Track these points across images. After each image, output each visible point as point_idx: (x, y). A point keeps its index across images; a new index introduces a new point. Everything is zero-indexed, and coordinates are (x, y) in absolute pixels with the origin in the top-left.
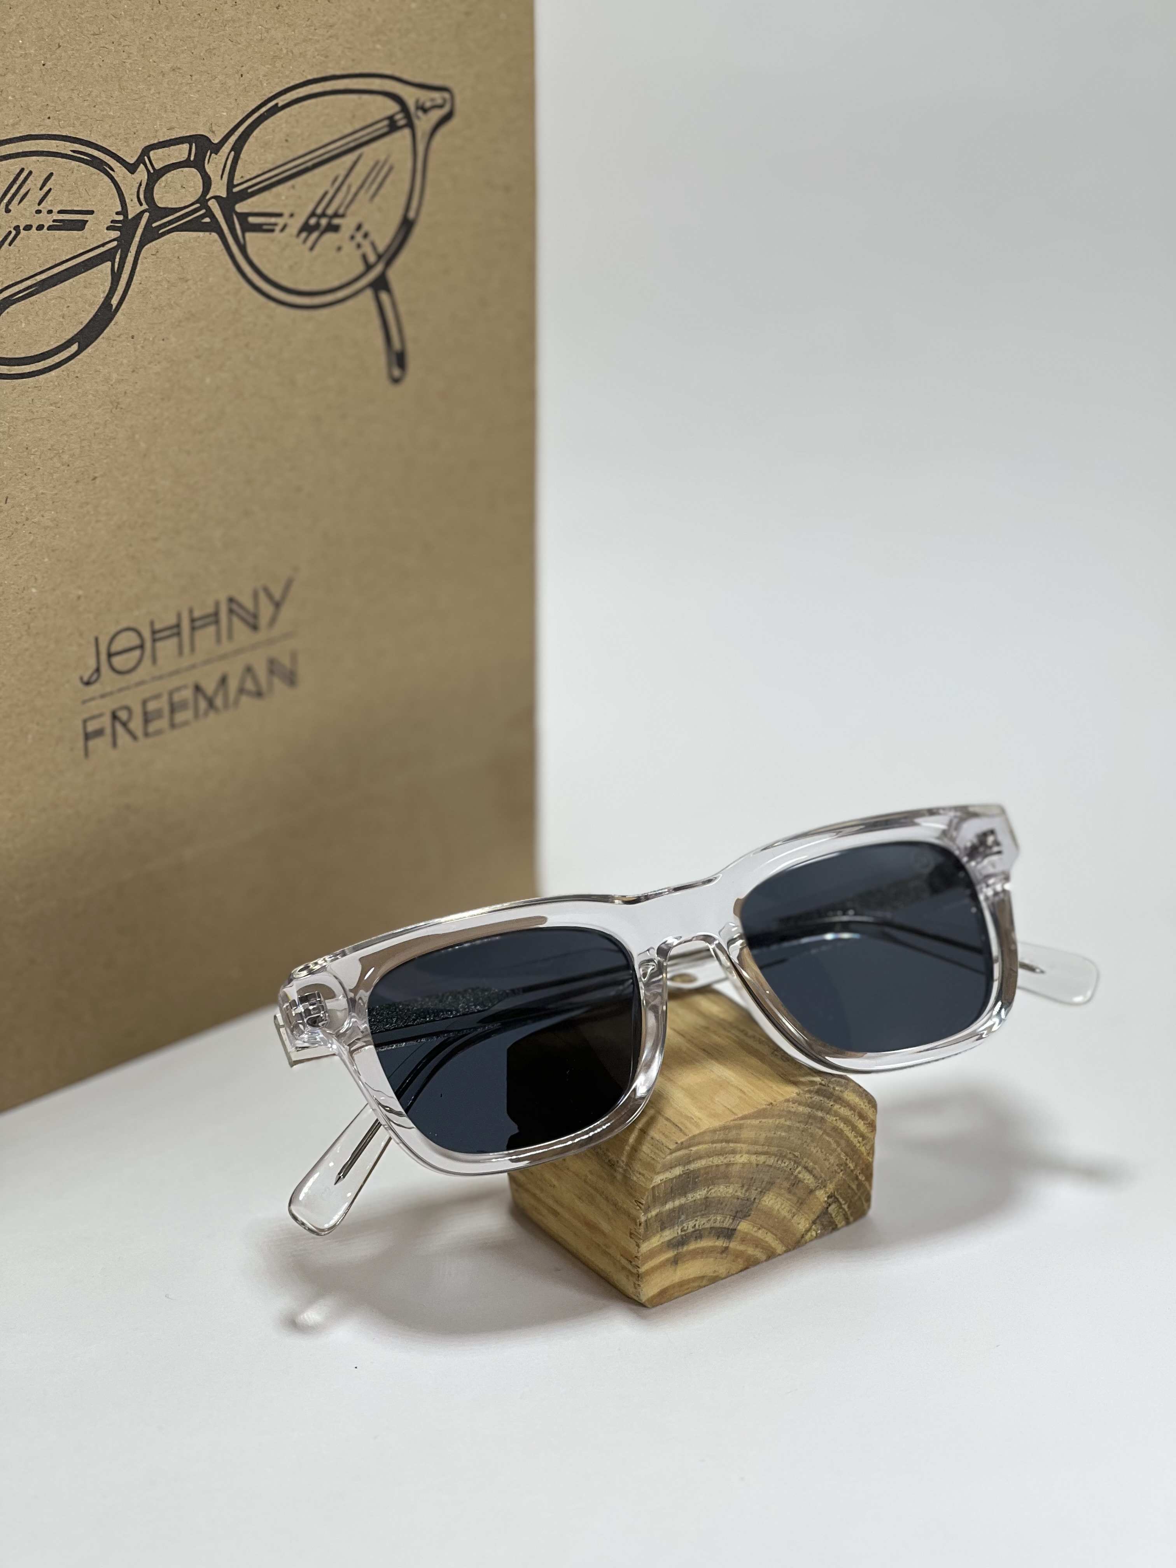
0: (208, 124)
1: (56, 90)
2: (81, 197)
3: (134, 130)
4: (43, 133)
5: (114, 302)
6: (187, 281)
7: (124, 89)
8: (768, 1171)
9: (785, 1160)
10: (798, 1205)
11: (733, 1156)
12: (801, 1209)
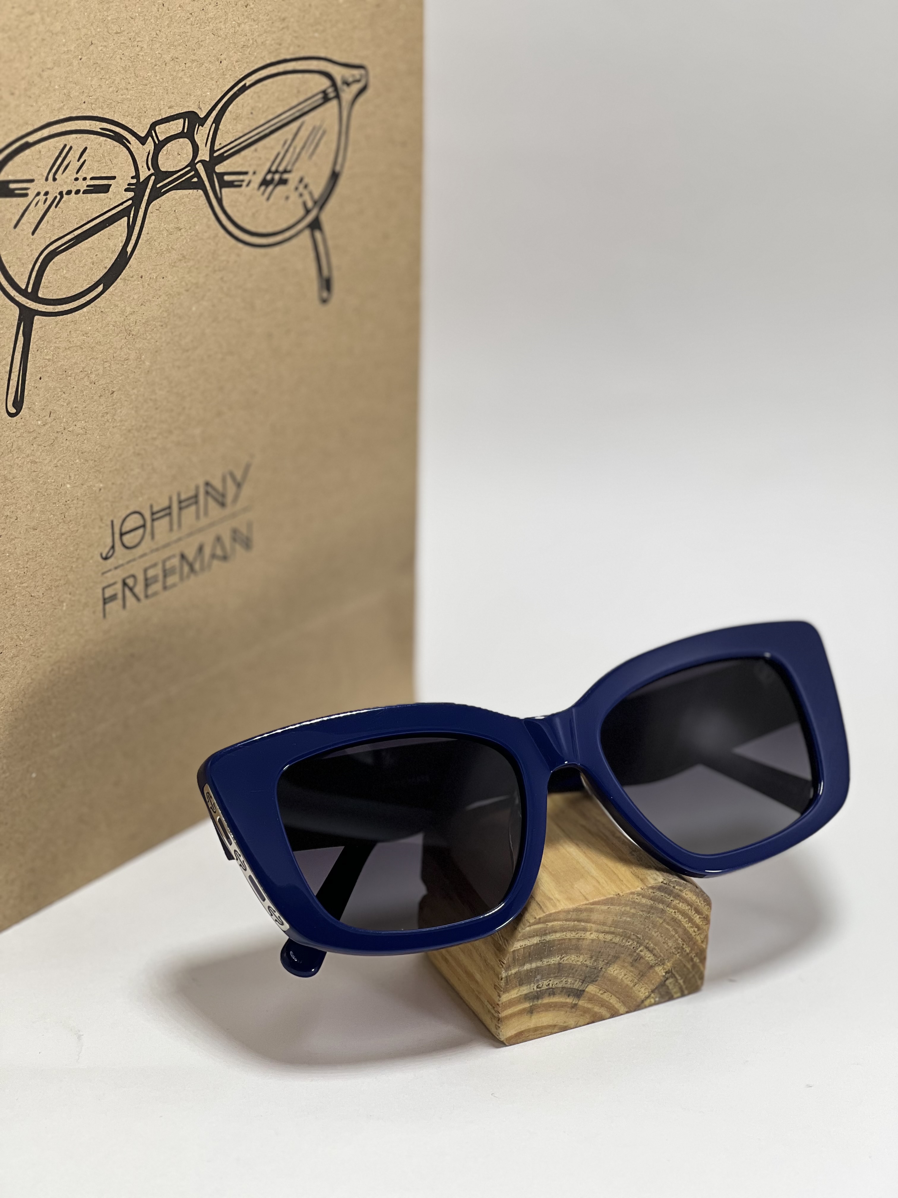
0: (197, 103)
2: (107, 166)
3: (145, 109)
5: (129, 249)
6: (180, 230)
8: (614, 948)
9: (629, 940)
10: (639, 976)
11: (584, 932)
12: (641, 980)
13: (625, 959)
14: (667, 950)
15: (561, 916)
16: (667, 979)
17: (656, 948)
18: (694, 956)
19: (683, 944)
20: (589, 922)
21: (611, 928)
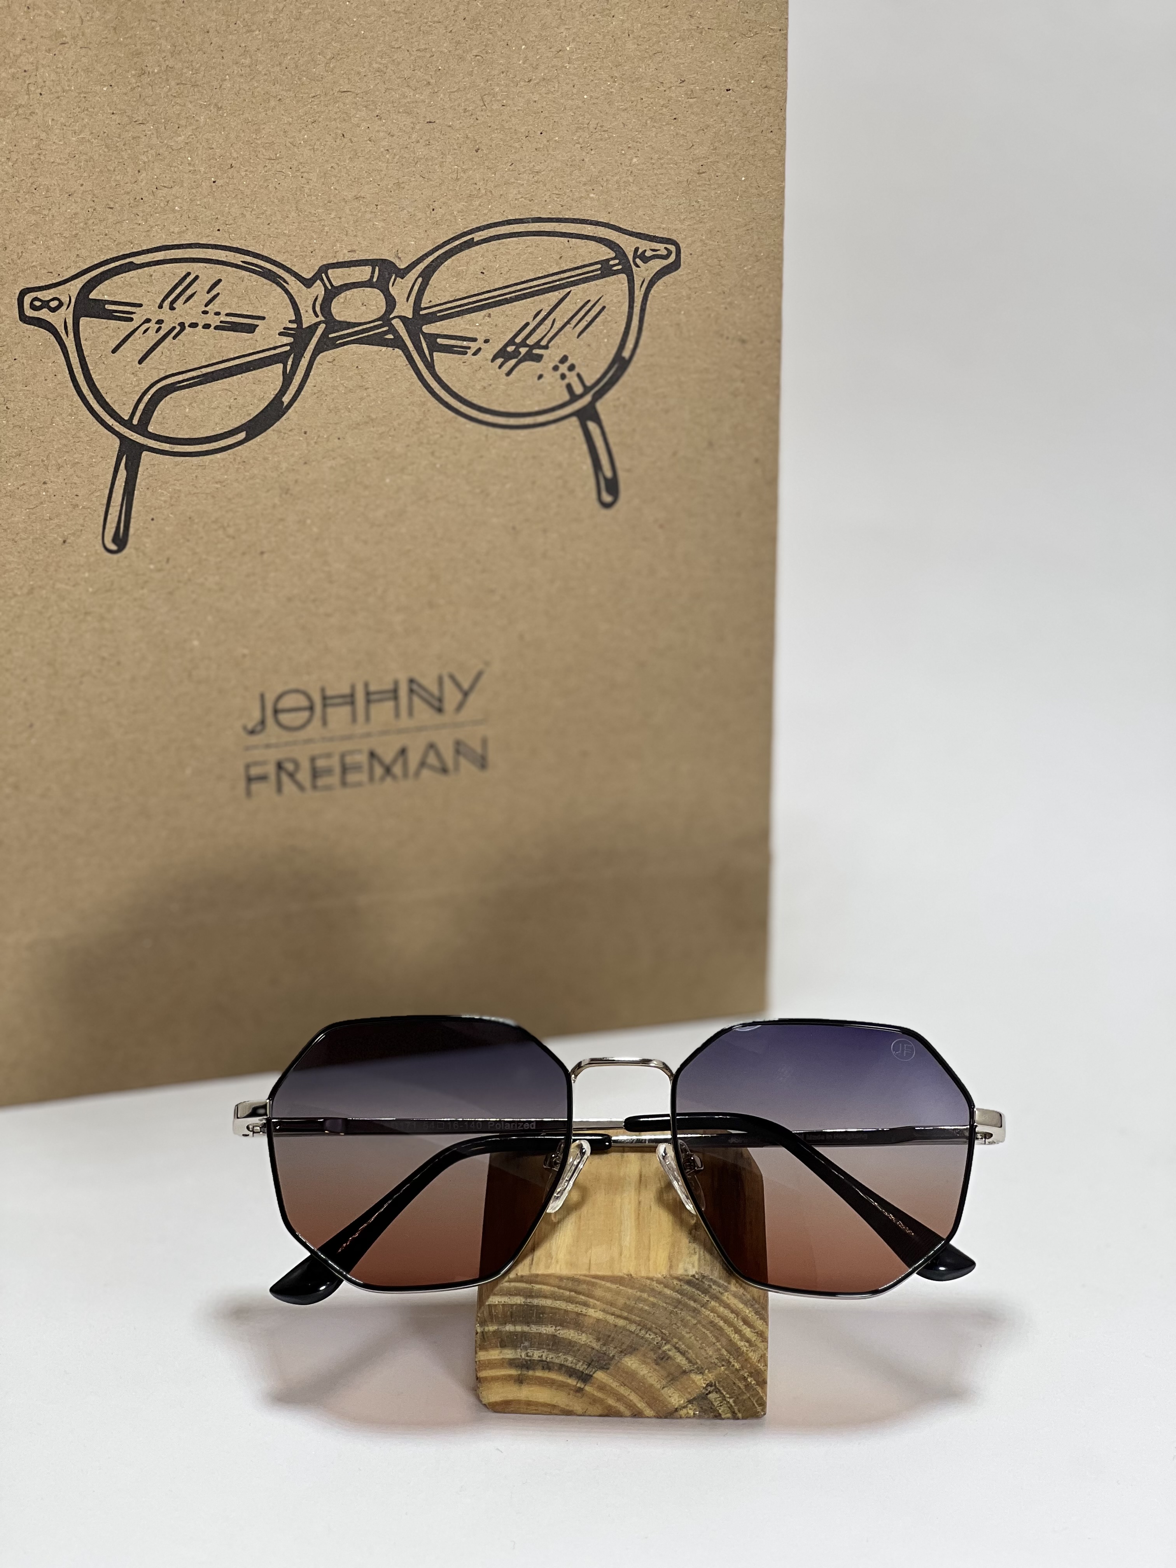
0: (394, 251)
1: (227, 205)
2: (252, 304)
3: (311, 249)
4: (212, 242)
5: (286, 399)
6: (366, 389)
7: (301, 211)
8: (629, 1336)
9: (649, 1332)
10: (669, 1379)
11: (585, 1308)
12: (672, 1383)
13: (647, 1353)
14: (705, 1358)
15: (552, 1281)
16: (710, 1392)
17: (690, 1351)
18: (748, 1375)
19: (729, 1357)
20: (592, 1298)
21: (623, 1312)
